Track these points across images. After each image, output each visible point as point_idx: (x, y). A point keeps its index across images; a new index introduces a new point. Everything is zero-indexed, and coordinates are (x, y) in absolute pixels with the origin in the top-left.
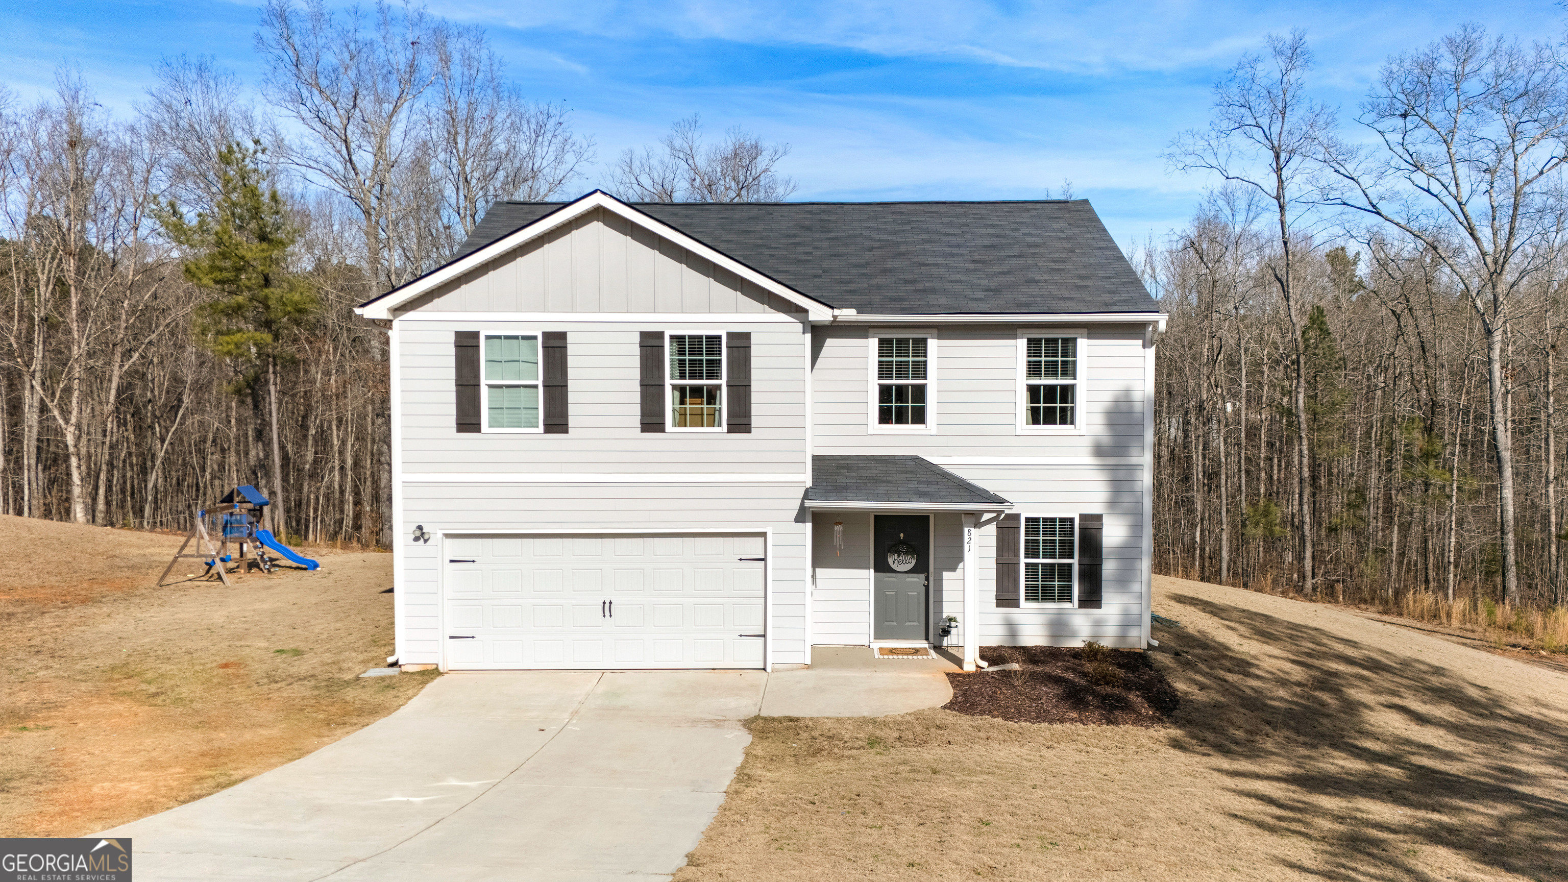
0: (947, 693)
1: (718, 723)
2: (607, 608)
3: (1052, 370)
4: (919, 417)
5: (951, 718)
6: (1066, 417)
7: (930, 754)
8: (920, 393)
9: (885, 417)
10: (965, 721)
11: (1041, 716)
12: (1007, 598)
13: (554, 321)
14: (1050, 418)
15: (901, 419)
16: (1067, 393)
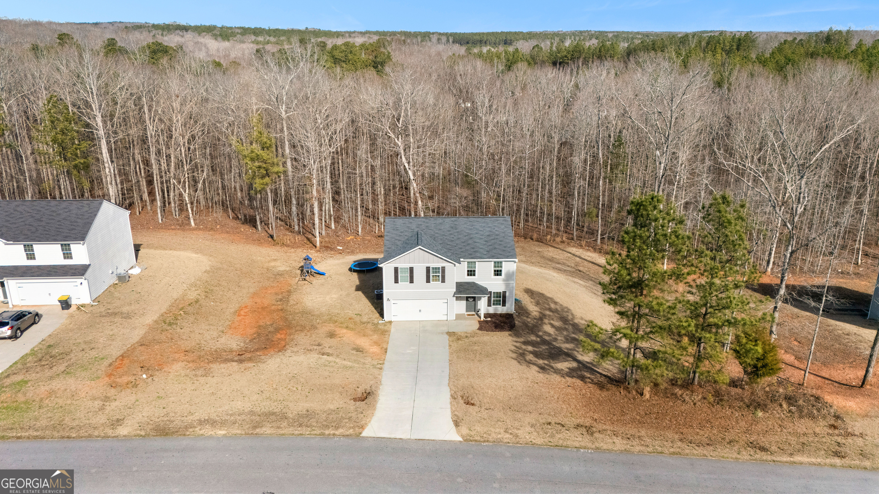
0: (477, 326)
1: (442, 333)
2: (420, 311)
3: (498, 267)
4: (474, 275)
5: (478, 331)
6: (500, 275)
7: (475, 339)
8: (474, 271)
9: (468, 275)
10: (480, 332)
11: (492, 331)
12: (489, 305)
13: (411, 265)
14: (498, 275)
15: (471, 275)
16: (501, 271)
